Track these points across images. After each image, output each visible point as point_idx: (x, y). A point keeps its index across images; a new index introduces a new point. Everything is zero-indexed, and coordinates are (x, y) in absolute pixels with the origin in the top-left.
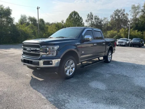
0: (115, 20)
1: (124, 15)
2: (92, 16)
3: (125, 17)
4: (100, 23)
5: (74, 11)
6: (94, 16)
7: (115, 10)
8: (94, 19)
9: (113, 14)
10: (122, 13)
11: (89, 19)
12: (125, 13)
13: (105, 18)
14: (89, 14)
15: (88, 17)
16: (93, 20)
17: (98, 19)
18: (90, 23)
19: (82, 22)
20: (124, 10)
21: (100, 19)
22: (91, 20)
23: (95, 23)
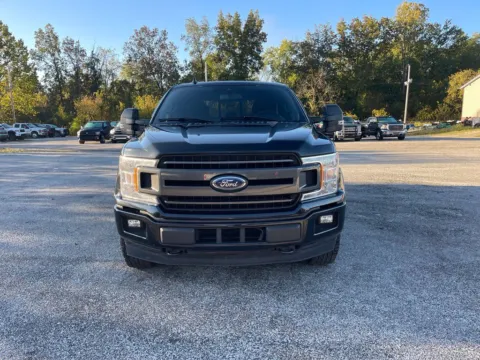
1: (163, 47)
2: (56, 38)
3: (168, 53)
4: (90, 65)
6: (61, 40)
7: (139, 29)
8: (62, 51)
9: (133, 41)
10: (160, 41)
11: (42, 50)
12: (167, 42)
13: (104, 52)
14: (44, 31)
15: (38, 43)
16: (62, 55)
17: (80, 52)
18: (51, 64)
20: (164, 33)
21: (89, 54)
22: (53, 55)
23: (70, 67)
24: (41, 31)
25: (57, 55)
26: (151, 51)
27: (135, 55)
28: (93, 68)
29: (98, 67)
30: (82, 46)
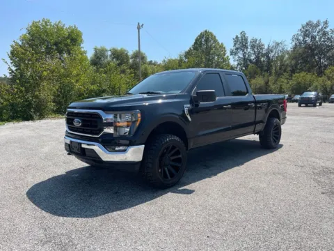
0: (305, 48)
1: (325, 34)
2: (246, 40)
3: (328, 38)
4: (267, 55)
5: (206, 31)
6: (249, 40)
7: (305, 24)
8: (249, 47)
9: (300, 33)
10: (321, 30)
11: (238, 49)
12: (328, 29)
13: (278, 44)
14: (239, 36)
15: (235, 45)
16: (249, 50)
17: (260, 46)
18: (242, 56)
19: (224, 54)
20: (326, 23)
21: (266, 47)
22: (243, 50)
23: (253, 57)
24: (237, 37)
25: (245, 51)
26: (313, 38)
27: (300, 43)
28: (268, 56)
29: (271, 55)
30: (263, 42)
